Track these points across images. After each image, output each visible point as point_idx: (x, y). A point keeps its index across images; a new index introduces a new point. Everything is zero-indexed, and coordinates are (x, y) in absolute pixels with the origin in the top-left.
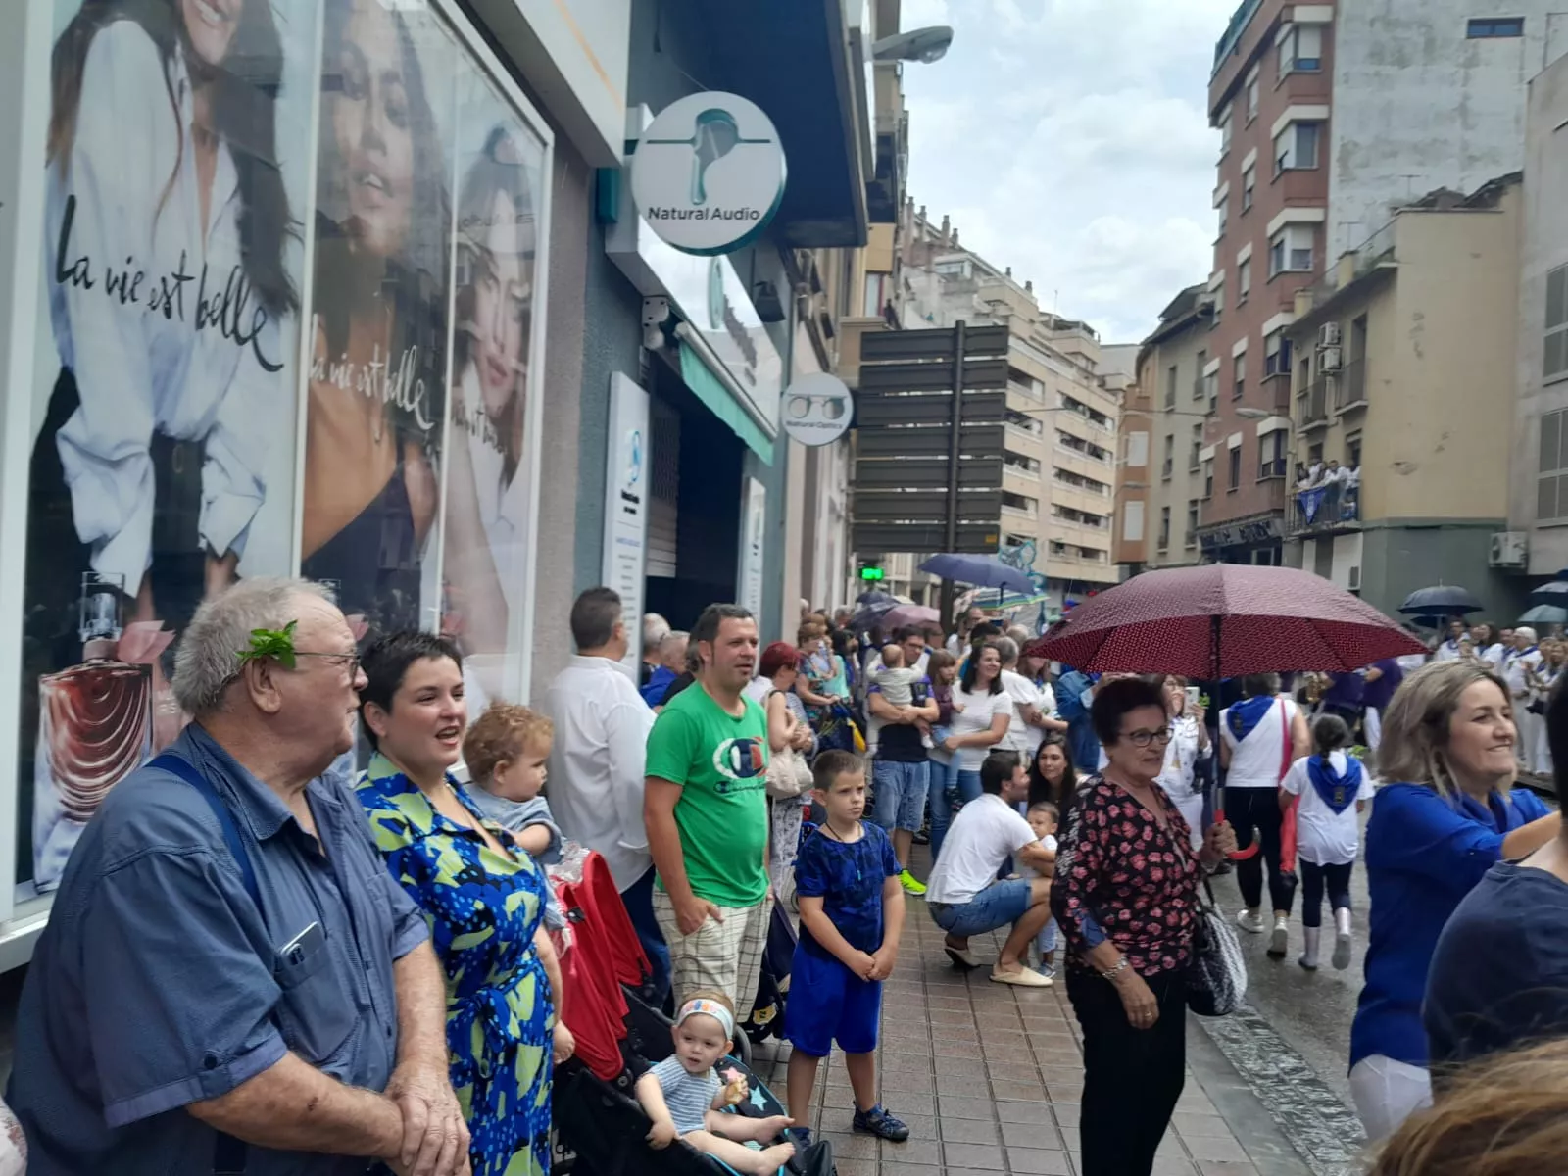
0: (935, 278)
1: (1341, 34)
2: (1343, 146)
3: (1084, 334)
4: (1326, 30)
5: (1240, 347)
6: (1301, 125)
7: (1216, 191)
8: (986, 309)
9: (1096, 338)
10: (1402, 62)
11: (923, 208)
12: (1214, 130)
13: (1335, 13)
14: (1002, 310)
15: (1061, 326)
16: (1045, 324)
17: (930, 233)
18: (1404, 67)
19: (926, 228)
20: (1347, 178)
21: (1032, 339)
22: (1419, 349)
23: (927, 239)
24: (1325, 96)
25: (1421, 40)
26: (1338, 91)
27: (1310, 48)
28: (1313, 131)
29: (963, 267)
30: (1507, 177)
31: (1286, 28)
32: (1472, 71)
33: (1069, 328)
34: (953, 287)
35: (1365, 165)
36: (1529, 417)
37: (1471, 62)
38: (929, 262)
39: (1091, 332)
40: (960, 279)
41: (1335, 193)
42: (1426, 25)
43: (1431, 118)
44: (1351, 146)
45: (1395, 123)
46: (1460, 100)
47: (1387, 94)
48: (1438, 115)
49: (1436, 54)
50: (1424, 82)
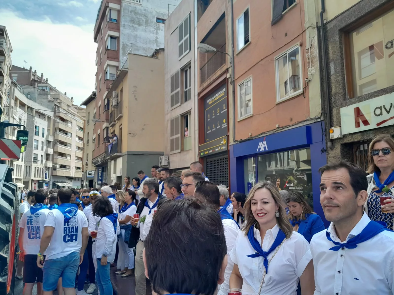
1: (122, 13)
2: (123, 45)
4: (119, 12)
5: (100, 104)
6: (112, 37)
10: (140, 25)
12: (95, 43)
13: (121, 6)
18: (140, 26)
20: (124, 53)
22: (136, 97)
24: (118, 30)
25: (144, 20)
26: (122, 28)
27: (114, 16)
29: (47, 88)
30: (160, 49)
31: (108, 9)
32: (158, 31)
36: (168, 121)
37: (158, 29)
40: (45, 91)
41: (121, 58)
42: (145, 16)
43: (148, 41)
44: (126, 45)
45: (138, 41)
46: (155, 38)
47: (135, 32)
48: (150, 41)
49: (149, 24)
50: (146, 31)
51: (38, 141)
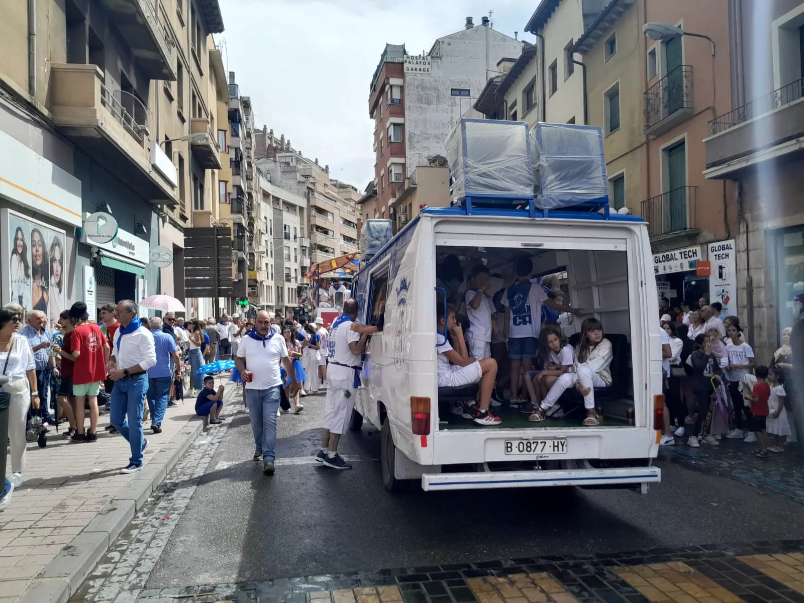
0: (278, 164)
1: (406, 90)
2: (409, 134)
3: (351, 190)
4: (402, 88)
6: (395, 125)
7: (374, 145)
8: (303, 179)
9: (358, 192)
11: (272, 130)
12: (372, 119)
13: (404, 82)
14: (311, 180)
15: (342, 187)
16: (335, 185)
17: (276, 142)
19: (273, 139)
20: (412, 147)
21: (328, 193)
23: (274, 145)
24: (402, 115)
27: (397, 95)
28: (400, 127)
29: (292, 159)
31: (388, 86)
32: (454, 108)
33: (347, 188)
34: (286, 169)
35: (418, 142)
37: (453, 105)
38: (275, 157)
39: (356, 190)
40: (291, 165)
41: (408, 153)
43: (441, 125)
44: (413, 135)
45: (428, 127)
46: (450, 119)
47: (424, 115)
48: (443, 124)
49: (441, 101)
50: (437, 111)
51: (289, 247)
